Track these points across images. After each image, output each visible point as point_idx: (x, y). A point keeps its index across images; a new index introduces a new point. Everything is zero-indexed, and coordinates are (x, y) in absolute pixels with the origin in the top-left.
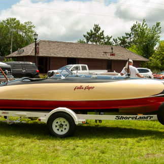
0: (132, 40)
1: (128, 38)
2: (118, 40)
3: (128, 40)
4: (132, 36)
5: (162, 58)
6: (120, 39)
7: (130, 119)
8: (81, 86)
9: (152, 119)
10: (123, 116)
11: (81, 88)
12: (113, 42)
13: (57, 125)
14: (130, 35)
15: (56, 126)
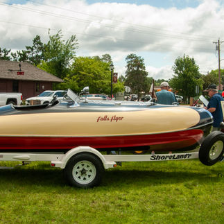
0: (34, 55)
1: (29, 52)
2: (17, 55)
3: (29, 55)
4: (35, 50)
5: (79, 78)
6: (20, 54)
7: (168, 159)
8: (106, 117)
9: (190, 158)
10: (160, 155)
11: (105, 118)
12: (11, 57)
13: (78, 170)
14: (32, 49)
15: (77, 173)
